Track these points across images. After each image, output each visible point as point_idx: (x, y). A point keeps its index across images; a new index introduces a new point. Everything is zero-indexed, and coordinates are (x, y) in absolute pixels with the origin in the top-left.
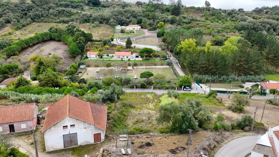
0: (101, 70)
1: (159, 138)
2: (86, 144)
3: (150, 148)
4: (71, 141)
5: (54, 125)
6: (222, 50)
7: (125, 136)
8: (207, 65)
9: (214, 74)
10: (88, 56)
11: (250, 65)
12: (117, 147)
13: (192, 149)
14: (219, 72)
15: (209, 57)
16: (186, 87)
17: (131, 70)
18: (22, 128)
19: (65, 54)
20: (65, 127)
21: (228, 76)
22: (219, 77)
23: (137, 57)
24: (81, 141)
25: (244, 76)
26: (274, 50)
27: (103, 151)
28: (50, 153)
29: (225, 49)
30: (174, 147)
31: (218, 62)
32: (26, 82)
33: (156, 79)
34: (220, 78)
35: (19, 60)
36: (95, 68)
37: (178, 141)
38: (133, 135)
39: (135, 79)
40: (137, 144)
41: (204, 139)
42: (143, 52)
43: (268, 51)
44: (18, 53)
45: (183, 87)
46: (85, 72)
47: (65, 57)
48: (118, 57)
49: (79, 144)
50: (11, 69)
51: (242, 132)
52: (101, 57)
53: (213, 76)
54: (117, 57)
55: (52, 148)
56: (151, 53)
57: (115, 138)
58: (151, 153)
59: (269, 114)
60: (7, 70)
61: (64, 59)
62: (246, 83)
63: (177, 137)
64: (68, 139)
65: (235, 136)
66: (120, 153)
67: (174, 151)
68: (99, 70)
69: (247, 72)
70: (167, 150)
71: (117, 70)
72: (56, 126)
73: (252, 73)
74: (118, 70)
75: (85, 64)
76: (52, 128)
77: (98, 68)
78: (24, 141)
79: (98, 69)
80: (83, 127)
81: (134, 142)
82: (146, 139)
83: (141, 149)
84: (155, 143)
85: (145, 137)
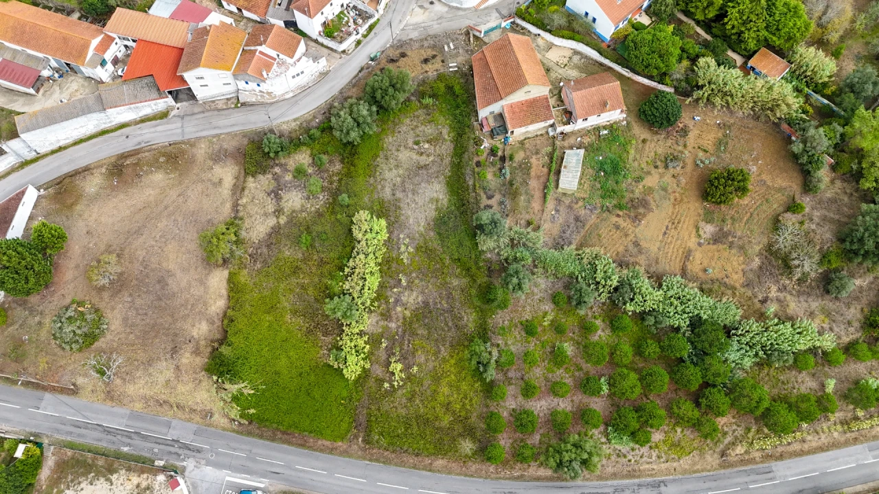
3: (424, 57)
7: (451, 70)
30: (402, 61)
38: (443, 73)
40: (439, 59)
57: (462, 65)
81: (442, 64)
82: (428, 70)
83: (435, 53)
84: (419, 65)
85: (429, 73)
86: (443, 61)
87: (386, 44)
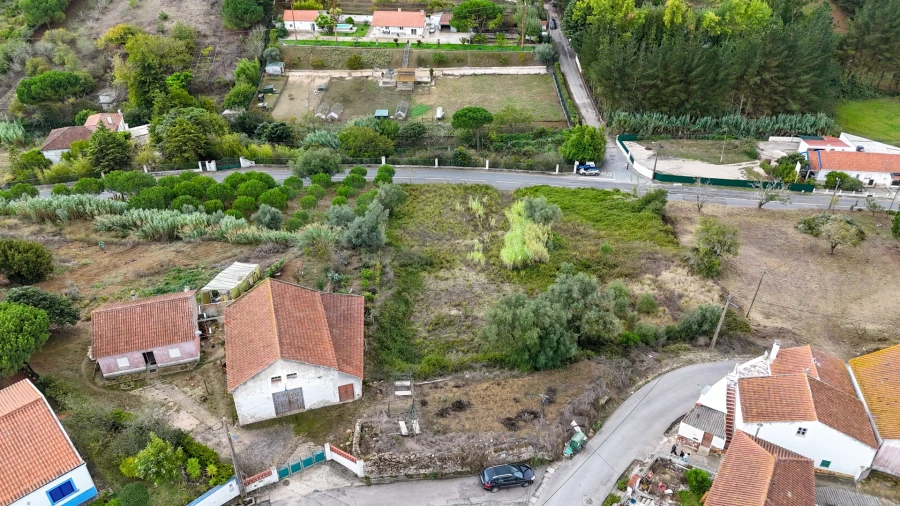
0: (332, 82)
1: (485, 386)
2: (322, 405)
3: (462, 415)
4: (290, 402)
5: (253, 378)
6: (717, 18)
7: (408, 383)
8: (659, 82)
9: (678, 109)
10: (287, 27)
11: (793, 80)
12: (389, 416)
13: (554, 415)
14: (695, 103)
15: (668, 56)
16: (588, 163)
17: (427, 83)
18: (172, 356)
19: (212, 17)
20: (277, 379)
21: (717, 118)
22: (691, 119)
23: (445, 28)
24: (311, 401)
25: (767, 115)
26: (884, 16)
27: (362, 428)
28: (249, 427)
29: (728, 13)
30: (512, 411)
31: (694, 73)
32: (118, 145)
33: (502, 123)
34: (694, 123)
35: (72, 42)
36: (314, 73)
37: (526, 394)
38: (425, 379)
39: (439, 119)
40: (433, 408)
41: (587, 386)
42: (465, 17)
43: (867, 19)
44: (64, 16)
45: (577, 163)
46: (283, 90)
47: (215, 31)
48: (384, 29)
49: (308, 406)
50: (62, 89)
51: (689, 350)
52: (331, 32)
53: (673, 118)
54: (382, 29)
55: (252, 417)
56: (489, 18)
57: (384, 390)
58: (463, 431)
59: (786, 276)
60: (49, 92)
61: (213, 39)
62: (771, 138)
63: (527, 379)
64: (284, 399)
65: (667, 365)
66: (395, 434)
67: (513, 424)
68: (326, 81)
69: (779, 104)
70: (498, 419)
71: (381, 84)
72: (256, 378)
73: (795, 107)
74: (384, 83)
75: (282, 60)
76: (250, 384)
77: (321, 73)
78: (185, 393)
79: (322, 78)
80: (314, 375)
81: (427, 398)
82: (455, 390)
83: (441, 420)
84: (473, 401)
85: (452, 384)
86: (424, 403)
87: (556, 477)
